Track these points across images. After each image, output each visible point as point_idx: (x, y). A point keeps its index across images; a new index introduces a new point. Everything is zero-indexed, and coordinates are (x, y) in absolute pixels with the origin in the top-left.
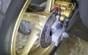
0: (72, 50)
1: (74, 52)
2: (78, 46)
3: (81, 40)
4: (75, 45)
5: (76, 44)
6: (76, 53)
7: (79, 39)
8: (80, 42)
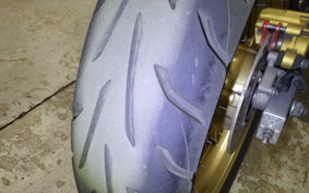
0: (284, 158)
1: (290, 163)
2: (299, 143)
3: (305, 124)
4: (290, 144)
5: (294, 140)
6: (299, 167)
7: (299, 123)
8: (303, 132)
